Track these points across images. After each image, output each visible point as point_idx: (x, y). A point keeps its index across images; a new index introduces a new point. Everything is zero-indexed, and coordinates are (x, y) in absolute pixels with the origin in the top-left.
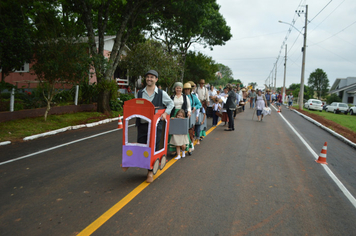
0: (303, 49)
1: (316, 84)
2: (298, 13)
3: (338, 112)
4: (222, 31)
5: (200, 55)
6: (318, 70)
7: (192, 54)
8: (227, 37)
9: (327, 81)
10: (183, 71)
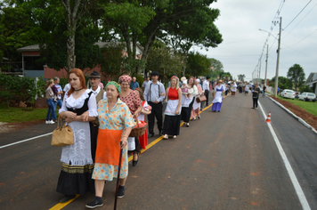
0: (278, 51)
1: (294, 77)
2: (275, 23)
3: (307, 100)
4: (215, 37)
5: (198, 54)
6: (296, 65)
7: (192, 54)
8: (219, 41)
9: (304, 75)
10: (185, 67)
